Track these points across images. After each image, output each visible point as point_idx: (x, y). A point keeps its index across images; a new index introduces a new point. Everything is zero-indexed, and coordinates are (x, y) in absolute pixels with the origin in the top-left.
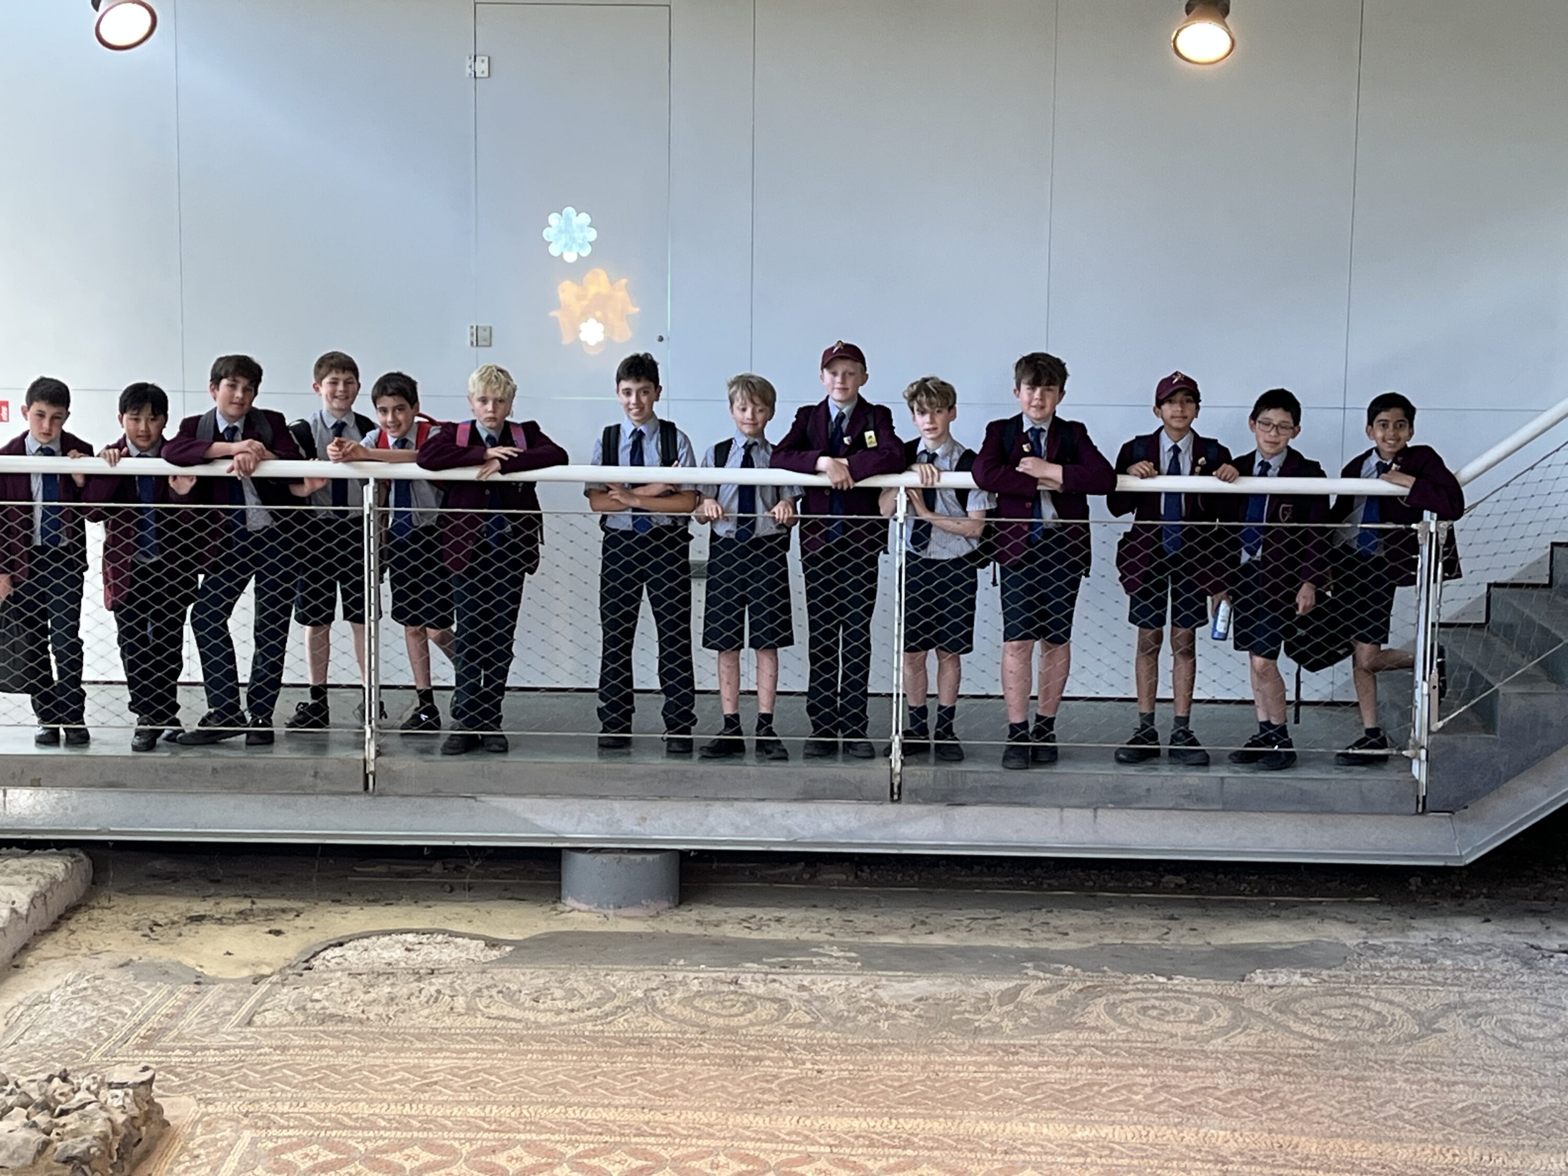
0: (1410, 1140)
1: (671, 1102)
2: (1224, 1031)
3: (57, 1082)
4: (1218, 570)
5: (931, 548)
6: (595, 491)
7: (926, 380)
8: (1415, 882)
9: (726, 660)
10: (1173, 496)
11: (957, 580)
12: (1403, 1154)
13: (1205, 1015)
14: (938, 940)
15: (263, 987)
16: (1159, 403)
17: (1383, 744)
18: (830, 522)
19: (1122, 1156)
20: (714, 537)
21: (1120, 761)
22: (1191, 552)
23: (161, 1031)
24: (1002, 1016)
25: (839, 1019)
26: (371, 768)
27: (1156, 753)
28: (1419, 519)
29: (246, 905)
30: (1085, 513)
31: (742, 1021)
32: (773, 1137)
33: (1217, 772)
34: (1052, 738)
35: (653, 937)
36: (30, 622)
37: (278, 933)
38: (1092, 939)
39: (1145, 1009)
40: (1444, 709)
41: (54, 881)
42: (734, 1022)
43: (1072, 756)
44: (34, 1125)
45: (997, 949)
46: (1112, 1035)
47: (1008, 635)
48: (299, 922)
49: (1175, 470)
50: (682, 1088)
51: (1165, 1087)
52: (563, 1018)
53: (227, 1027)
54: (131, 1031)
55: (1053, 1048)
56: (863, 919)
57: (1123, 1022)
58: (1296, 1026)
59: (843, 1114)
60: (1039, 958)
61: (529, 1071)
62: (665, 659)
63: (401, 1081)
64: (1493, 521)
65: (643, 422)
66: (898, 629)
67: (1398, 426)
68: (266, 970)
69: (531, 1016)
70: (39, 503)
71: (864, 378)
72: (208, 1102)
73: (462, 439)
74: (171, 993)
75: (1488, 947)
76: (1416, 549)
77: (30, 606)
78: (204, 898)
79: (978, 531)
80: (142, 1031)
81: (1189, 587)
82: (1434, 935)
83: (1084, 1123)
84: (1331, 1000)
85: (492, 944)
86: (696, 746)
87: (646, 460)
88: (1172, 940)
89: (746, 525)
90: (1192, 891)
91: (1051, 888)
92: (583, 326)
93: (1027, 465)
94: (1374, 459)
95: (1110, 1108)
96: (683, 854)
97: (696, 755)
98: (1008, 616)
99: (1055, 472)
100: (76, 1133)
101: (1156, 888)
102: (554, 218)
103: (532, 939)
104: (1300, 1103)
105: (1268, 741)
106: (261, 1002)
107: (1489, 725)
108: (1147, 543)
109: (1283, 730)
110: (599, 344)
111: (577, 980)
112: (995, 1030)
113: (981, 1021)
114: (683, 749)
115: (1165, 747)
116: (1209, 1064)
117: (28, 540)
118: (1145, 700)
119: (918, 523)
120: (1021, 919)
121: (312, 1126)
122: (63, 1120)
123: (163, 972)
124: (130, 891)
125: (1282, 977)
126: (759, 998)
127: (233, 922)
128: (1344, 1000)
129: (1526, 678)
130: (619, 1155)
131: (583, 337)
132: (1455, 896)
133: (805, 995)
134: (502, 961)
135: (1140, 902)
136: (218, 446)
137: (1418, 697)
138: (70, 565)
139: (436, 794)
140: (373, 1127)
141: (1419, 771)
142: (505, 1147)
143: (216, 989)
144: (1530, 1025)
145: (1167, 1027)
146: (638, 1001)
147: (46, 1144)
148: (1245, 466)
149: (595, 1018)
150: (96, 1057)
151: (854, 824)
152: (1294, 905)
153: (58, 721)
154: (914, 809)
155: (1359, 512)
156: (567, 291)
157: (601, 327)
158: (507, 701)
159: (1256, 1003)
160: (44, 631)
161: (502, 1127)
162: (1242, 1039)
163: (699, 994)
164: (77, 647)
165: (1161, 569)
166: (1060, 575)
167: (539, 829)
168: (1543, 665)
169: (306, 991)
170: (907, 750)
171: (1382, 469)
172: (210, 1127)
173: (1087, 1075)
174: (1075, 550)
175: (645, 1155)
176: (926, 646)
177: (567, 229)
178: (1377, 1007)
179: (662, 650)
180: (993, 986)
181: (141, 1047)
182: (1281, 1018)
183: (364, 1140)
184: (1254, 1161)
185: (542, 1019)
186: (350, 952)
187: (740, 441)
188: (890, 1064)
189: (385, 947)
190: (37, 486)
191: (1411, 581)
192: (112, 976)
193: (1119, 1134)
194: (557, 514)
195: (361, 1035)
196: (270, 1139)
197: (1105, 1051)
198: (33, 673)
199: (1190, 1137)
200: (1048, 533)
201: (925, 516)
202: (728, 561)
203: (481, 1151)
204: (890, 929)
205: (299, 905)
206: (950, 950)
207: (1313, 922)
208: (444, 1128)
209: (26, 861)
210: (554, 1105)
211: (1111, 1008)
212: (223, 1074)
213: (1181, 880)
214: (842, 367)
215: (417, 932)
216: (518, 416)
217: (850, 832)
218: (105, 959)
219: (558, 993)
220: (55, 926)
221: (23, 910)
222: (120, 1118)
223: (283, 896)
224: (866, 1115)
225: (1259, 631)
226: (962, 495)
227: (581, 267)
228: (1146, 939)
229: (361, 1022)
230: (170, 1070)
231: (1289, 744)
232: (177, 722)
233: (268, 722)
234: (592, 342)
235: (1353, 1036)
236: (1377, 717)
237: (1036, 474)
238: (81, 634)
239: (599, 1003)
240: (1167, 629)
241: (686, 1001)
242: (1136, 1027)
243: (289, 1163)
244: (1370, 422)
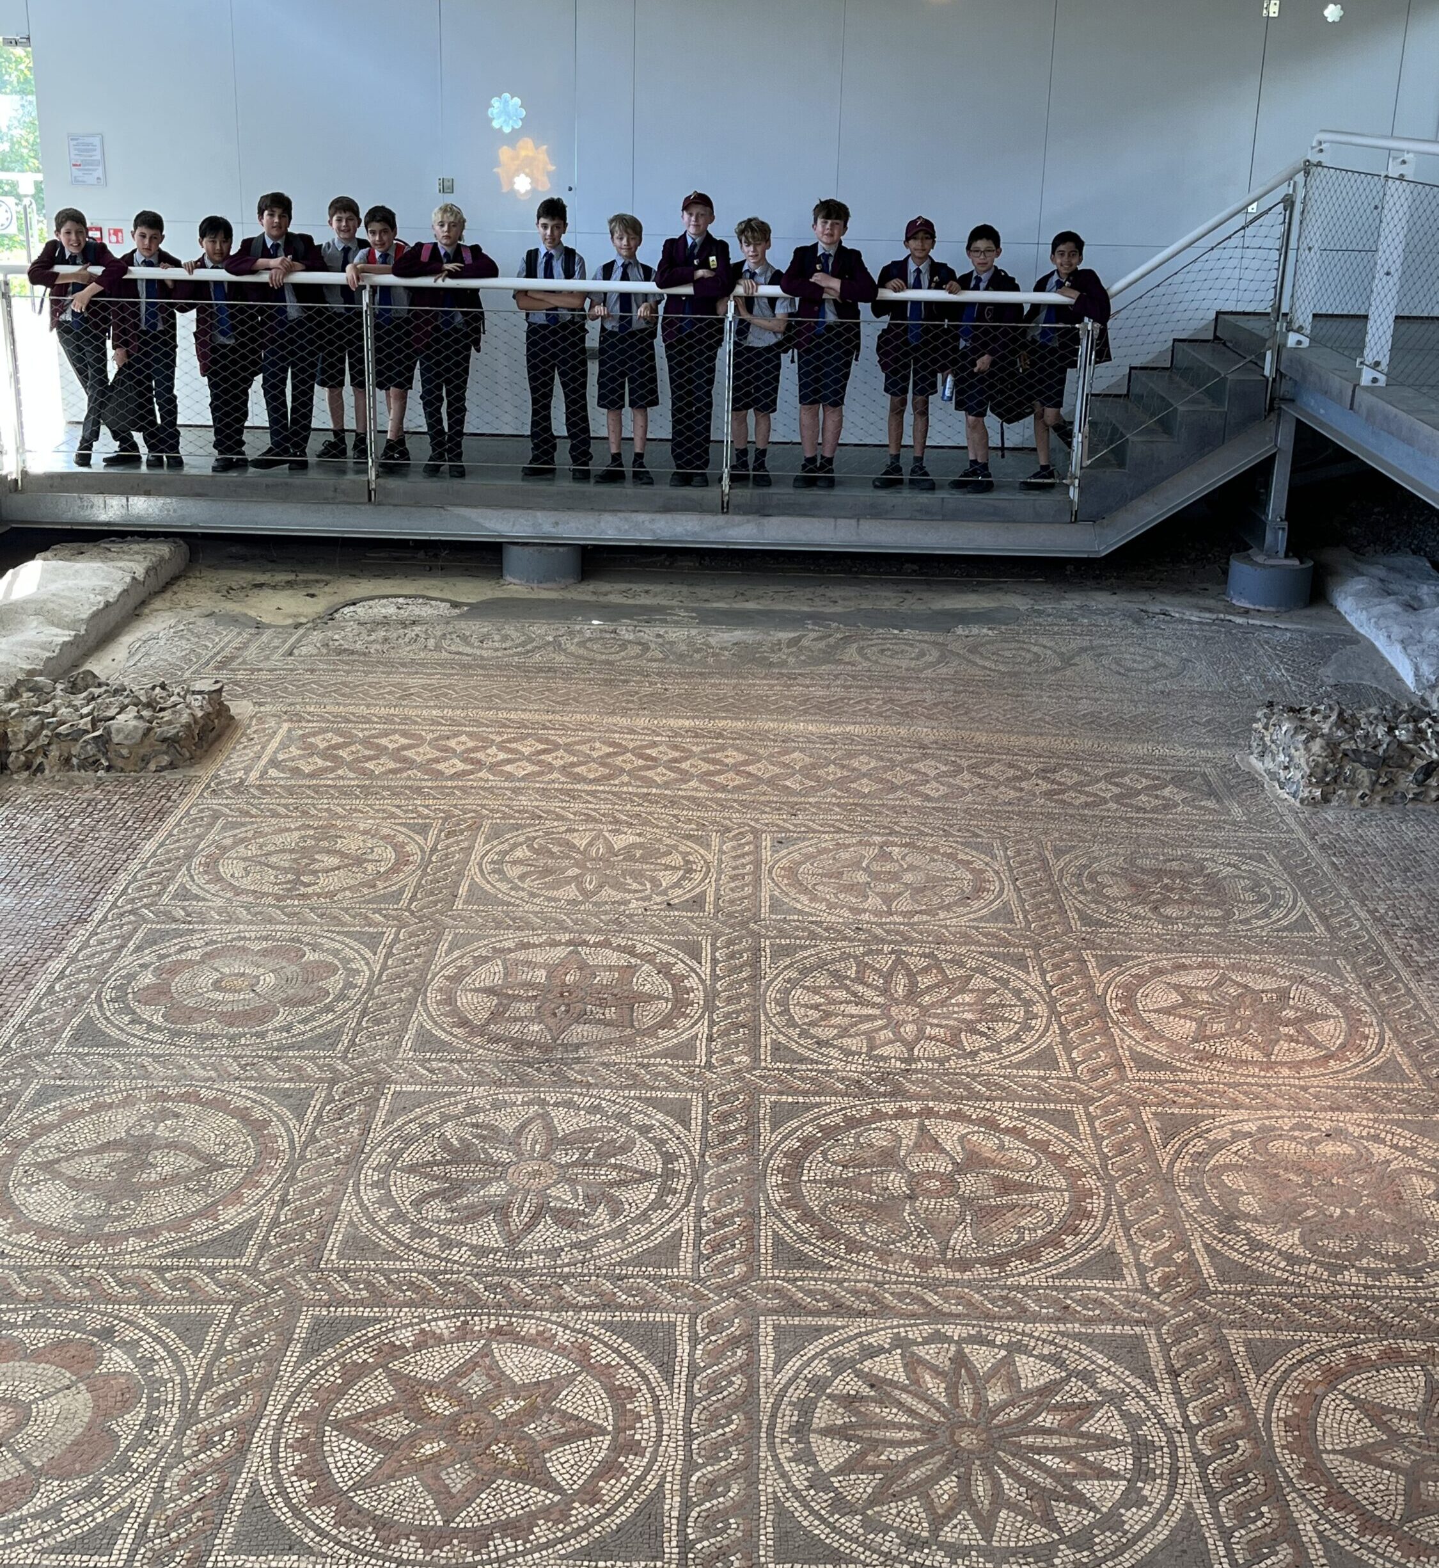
0: (1047, 734)
1: (568, 708)
2: (932, 665)
3: (158, 689)
4: (945, 356)
5: (750, 338)
6: (520, 295)
7: (750, 220)
8: (1070, 568)
9: (612, 416)
10: (916, 304)
11: (768, 361)
12: (1042, 743)
13: (922, 654)
14: (751, 605)
15: (301, 631)
16: (907, 239)
17: (1051, 475)
18: (682, 319)
19: (859, 744)
20: (603, 329)
21: (876, 487)
22: (926, 343)
23: (232, 658)
24: (788, 655)
25: (681, 657)
26: (373, 486)
27: (900, 481)
28: (1081, 321)
29: (292, 577)
30: (857, 314)
31: (618, 657)
32: (632, 731)
33: (940, 494)
34: (831, 471)
35: (563, 602)
36: (140, 383)
37: (312, 596)
38: (852, 605)
39: (883, 651)
40: (1092, 451)
41: (162, 559)
42: (612, 658)
43: (843, 483)
44: (141, 717)
45: (789, 612)
46: (859, 668)
47: (803, 399)
48: (326, 589)
49: (917, 285)
50: (574, 699)
51: (891, 701)
52: (499, 654)
53: (276, 657)
54: (212, 658)
55: (821, 676)
56: (703, 591)
57: (867, 659)
58: (980, 662)
59: (679, 717)
60: (817, 618)
61: (474, 688)
62: (570, 414)
63: (390, 693)
64: (1130, 323)
65: (553, 247)
66: (728, 395)
67: (1071, 254)
68: (304, 620)
69: (478, 652)
70: (143, 300)
71: (711, 218)
72: (260, 704)
73: (425, 256)
74: (239, 634)
75: (1112, 611)
76: (1077, 341)
77: (139, 372)
78: (264, 572)
79: (782, 328)
80: (219, 658)
81: (925, 367)
82: (1078, 603)
83: (836, 723)
84: (1006, 645)
85: (455, 605)
86: (592, 474)
87: (555, 273)
88: (904, 608)
89: (625, 322)
90: (922, 574)
91: (829, 572)
92: (516, 179)
93: (818, 278)
94: (1055, 277)
95: (854, 713)
96: (584, 547)
97: (592, 481)
98: (802, 386)
99: (836, 284)
100: (170, 723)
101: (899, 572)
102: (495, 102)
103: (481, 602)
104: (978, 711)
105: (974, 473)
106: (299, 640)
107: (1121, 464)
108: (897, 337)
109: (985, 466)
110: (527, 192)
111: (510, 630)
112: (783, 664)
113: (774, 658)
114: (583, 476)
115: (906, 477)
116: (921, 686)
117: (136, 326)
118: (893, 446)
119: (742, 321)
120: (808, 592)
121: (328, 721)
122: (161, 714)
123: (234, 620)
124: (215, 567)
125: (975, 630)
126: (630, 642)
127: (283, 588)
128: (1013, 645)
129: (1149, 431)
130: (530, 741)
131: (516, 187)
132: (1095, 578)
133: (660, 640)
134: (461, 616)
135: (886, 581)
136: (262, 261)
137: (1075, 444)
138: (165, 343)
139: (417, 504)
140: (369, 721)
141: (1074, 494)
142: (455, 735)
143: (269, 632)
144: (1134, 661)
145: (895, 662)
146: (549, 643)
147: (149, 729)
148: (965, 282)
149: (519, 654)
150: (187, 675)
151: (697, 529)
152: (989, 583)
153: (162, 451)
154: (737, 518)
155: (1043, 315)
156: (505, 153)
157: (528, 180)
158: (465, 441)
159: (955, 646)
160: (150, 389)
161: (453, 722)
162: (945, 670)
163: (590, 639)
164: (173, 400)
165: (906, 355)
166: (838, 358)
167: (487, 529)
168: (1160, 422)
169: (329, 634)
170: (733, 478)
171: (1059, 285)
172: (261, 721)
173: (840, 692)
174: (848, 341)
175: (547, 741)
176: (747, 407)
177: (505, 111)
178: (1035, 649)
179: (567, 408)
180: (785, 635)
181: (217, 668)
182: (971, 657)
183: (363, 730)
184: (944, 747)
185: (485, 654)
186: (360, 610)
187: (620, 262)
188: (712, 685)
189: (384, 606)
190: (142, 288)
191: (1074, 365)
192: (201, 622)
193: (857, 730)
194: (496, 312)
195: (364, 663)
196: (300, 728)
197: (854, 677)
198: (142, 418)
199: (903, 731)
200: (829, 328)
201: (746, 316)
202: (613, 346)
203: (440, 738)
204: (720, 599)
205: (328, 578)
206: (759, 612)
207: (999, 595)
208: (416, 723)
209: (143, 546)
210: (490, 709)
211: (860, 650)
212: (271, 687)
213: (916, 567)
214: (696, 209)
215: (406, 597)
216: (468, 240)
217: (694, 533)
218: (196, 611)
219: (497, 637)
220: (164, 589)
221: (141, 578)
222: (200, 714)
223: (317, 572)
224: (693, 718)
225: (971, 398)
226: (772, 301)
227: (514, 136)
228: (887, 605)
229: (365, 654)
230: (236, 683)
231: (989, 476)
232: (243, 453)
233: (304, 454)
234: (523, 191)
235: (1017, 669)
236: (1048, 457)
237: (823, 284)
238: (175, 392)
239: (523, 644)
240: (910, 396)
241: (582, 644)
242: (876, 662)
243: (312, 744)
244: (1053, 252)
